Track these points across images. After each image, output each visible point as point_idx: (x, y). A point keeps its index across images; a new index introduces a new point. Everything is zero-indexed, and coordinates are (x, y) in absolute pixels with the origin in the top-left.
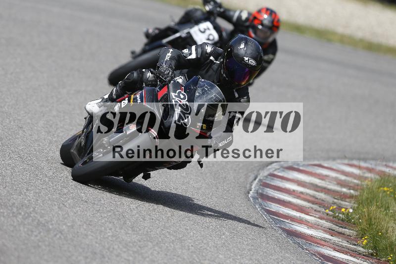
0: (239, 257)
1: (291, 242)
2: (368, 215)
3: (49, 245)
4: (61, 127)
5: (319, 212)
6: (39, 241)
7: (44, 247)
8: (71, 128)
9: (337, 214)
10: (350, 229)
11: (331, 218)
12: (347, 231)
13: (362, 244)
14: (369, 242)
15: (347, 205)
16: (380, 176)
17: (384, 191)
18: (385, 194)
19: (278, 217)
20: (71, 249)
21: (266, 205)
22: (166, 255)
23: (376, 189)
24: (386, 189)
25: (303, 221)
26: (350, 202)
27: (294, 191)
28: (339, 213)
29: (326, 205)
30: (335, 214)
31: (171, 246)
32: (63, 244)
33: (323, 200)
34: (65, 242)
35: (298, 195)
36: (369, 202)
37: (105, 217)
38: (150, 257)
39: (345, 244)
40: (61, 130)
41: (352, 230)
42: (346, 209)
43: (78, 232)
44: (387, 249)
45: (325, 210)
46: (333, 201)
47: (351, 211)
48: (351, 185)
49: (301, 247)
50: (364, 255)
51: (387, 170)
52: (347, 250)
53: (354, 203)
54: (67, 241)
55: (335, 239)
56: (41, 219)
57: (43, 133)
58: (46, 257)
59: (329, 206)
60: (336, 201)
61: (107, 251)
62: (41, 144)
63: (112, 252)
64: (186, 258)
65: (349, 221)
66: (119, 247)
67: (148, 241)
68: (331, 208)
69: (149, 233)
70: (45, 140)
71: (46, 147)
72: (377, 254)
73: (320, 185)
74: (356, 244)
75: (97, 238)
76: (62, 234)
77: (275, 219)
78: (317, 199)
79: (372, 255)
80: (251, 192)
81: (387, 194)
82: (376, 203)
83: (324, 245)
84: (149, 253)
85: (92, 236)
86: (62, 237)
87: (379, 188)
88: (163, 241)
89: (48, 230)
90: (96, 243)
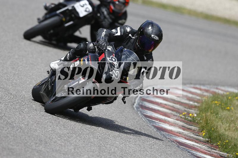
0: (128, 143)
1: (159, 134)
2: (206, 118)
3: (13, 136)
4: (21, 65)
5: (176, 116)
6: (8, 134)
7: (10, 137)
8: (26, 65)
9: (187, 117)
10: (195, 126)
11: (184, 119)
12: (193, 128)
13: (202, 135)
14: (206, 134)
15: (193, 112)
16: (213, 95)
17: (215, 104)
18: (216, 105)
19: (152, 119)
20: (26, 138)
21: (144, 112)
22: (84, 142)
23: (210, 102)
24: (216, 102)
25: (166, 122)
26: (195, 110)
27: (161, 103)
28: (188, 117)
29: (180, 112)
30: (186, 117)
31: (87, 136)
32: (22, 135)
33: (178, 109)
34: (23, 134)
35: (163, 106)
36: (206, 110)
37: (47, 119)
38: (75, 143)
39: (192, 135)
40: (21, 67)
41: (196, 127)
42: (192, 114)
43: (31, 128)
44: (217, 138)
45: (180, 115)
46: (185, 110)
47: (195, 115)
48: (196, 100)
49: (165, 137)
50: (203, 142)
51: (217, 91)
52: (193, 139)
53: (197, 111)
54: (24, 133)
55: (186, 132)
56: (9, 121)
57: (10, 69)
58: (11, 143)
59: (182, 112)
60: (186, 109)
61: (48, 139)
62: (8, 75)
63: (51, 140)
64: (96, 143)
65: (194, 121)
66: (56, 137)
67: (73, 134)
68: (183, 114)
69: (74, 129)
70: (11, 73)
71: (12, 77)
72: (211, 141)
73: (176, 100)
74: (198, 135)
75: (43, 132)
76: (21, 129)
77: (149, 120)
78: (175, 108)
79: (208, 141)
80: (135, 104)
81: (217, 105)
82: (211, 110)
83: (179, 136)
84: (74, 140)
85: (39, 130)
86: (21, 131)
87: (212, 102)
88: (82, 134)
89: (13, 127)
90: (42, 135)
